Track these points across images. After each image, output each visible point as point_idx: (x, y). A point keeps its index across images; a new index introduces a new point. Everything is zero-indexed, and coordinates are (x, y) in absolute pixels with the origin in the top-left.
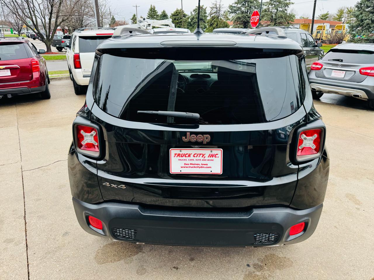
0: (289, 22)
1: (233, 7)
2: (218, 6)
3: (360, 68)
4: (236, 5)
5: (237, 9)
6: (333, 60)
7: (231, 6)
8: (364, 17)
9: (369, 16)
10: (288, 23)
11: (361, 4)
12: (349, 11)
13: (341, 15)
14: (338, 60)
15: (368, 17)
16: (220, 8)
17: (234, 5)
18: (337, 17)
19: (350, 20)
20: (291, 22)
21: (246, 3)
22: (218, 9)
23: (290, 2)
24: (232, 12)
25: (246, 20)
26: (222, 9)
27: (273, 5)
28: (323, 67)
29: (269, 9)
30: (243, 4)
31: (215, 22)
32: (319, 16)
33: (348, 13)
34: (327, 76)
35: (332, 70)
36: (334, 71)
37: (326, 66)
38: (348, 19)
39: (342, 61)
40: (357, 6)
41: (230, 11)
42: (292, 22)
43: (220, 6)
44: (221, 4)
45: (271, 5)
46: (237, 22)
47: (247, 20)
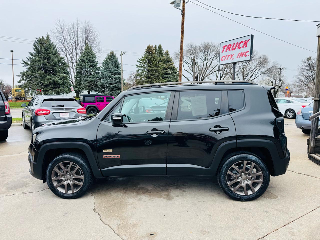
3: (76, 109)
6: (56, 106)
14: (61, 106)
28: (51, 112)
34: (57, 117)
35: (59, 113)
36: (60, 113)
37: (54, 111)
39: (63, 106)
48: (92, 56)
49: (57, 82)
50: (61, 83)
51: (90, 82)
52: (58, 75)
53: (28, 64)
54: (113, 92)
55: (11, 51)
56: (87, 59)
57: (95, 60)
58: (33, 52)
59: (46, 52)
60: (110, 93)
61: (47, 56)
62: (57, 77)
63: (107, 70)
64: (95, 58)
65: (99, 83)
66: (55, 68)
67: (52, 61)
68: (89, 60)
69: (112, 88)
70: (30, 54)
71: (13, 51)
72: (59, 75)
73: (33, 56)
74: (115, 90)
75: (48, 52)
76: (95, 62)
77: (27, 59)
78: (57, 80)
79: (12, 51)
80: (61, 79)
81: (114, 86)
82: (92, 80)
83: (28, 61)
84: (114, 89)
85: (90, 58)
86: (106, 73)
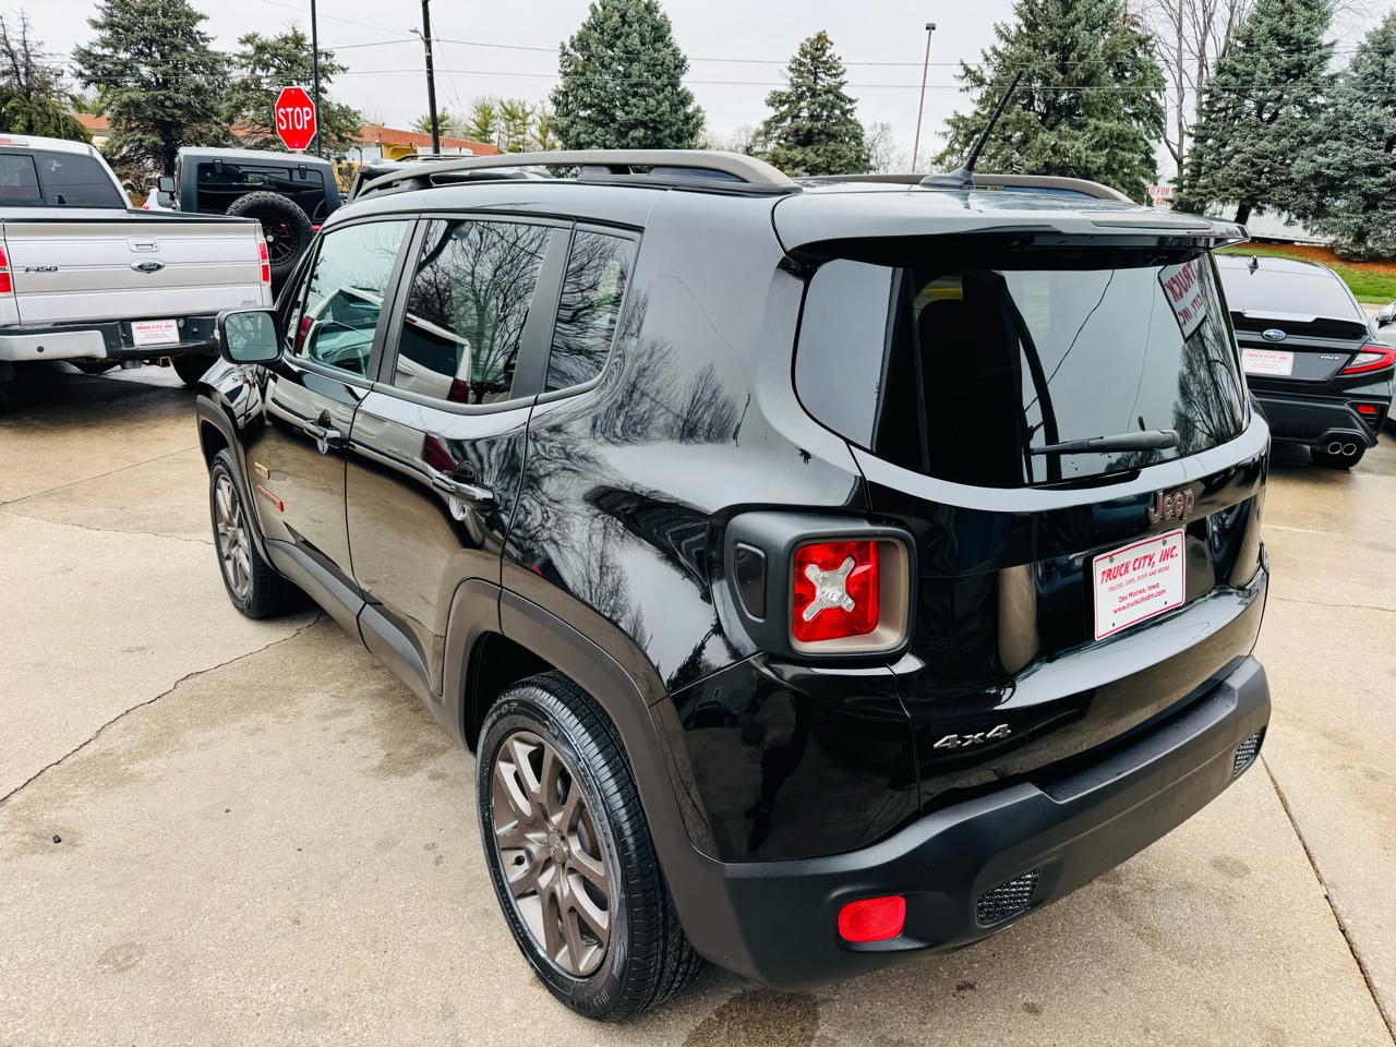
0: (344, 135)
1: (96, 57)
2: (15, 46)
4: (108, 51)
5: (120, 68)
7: (89, 54)
8: (583, 135)
9: (596, 134)
10: (341, 139)
11: (566, 94)
12: (509, 113)
13: (487, 125)
15: (593, 137)
16: (27, 56)
17: (98, 51)
18: (476, 128)
19: (515, 140)
20: (349, 135)
21: (154, 49)
22: (20, 58)
23: (332, 65)
24: (94, 77)
25: (170, 116)
26: (39, 59)
27: (273, 70)
29: (258, 81)
30: (141, 52)
31: (17, 113)
32: (418, 120)
33: (506, 119)
38: (509, 136)
40: (556, 102)
41: (88, 72)
42: (354, 138)
43: (25, 45)
44: (31, 37)
45: (263, 69)
46: (129, 120)
47: (172, 116)
48: (1308, 14)
49: (1079, 159)
50: (1094, 167)
51: (1260, 158)
52: (1092, 127)
53: (980, 82)
54: (1369, 220)
55: (927, 28)
56: (1274, 33)
57: (1321, 33)
58: (1014, 22)
59: (1065, 14)
60: (1352, 221)
61: (1062, 39)
62: (1084, 135)
63: (1367, 89)
64: (1321, 21)
65: (1301, 167)
66: (1088, 95)
67: (1081, 58)
68: (1284, 40)
69: (1373, 195)
70: (999, 31)
71: (934, 29)
72: (1097, 128)
73: (1007, 40)
74: (1385, 208)
75: (1072, 16)
76: (1320, 47)
77: (981, 59)
78: (1082, 149)
79: (931, 28)
80: (1097, 147)
81: (1384, 185)
82: (1272, 147)
83: (984, 67)
84: (1378, 197)
85: (1292, 25)
86: (1358, 104)
